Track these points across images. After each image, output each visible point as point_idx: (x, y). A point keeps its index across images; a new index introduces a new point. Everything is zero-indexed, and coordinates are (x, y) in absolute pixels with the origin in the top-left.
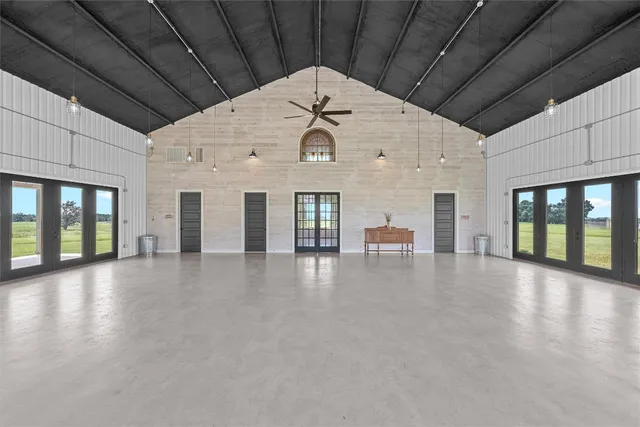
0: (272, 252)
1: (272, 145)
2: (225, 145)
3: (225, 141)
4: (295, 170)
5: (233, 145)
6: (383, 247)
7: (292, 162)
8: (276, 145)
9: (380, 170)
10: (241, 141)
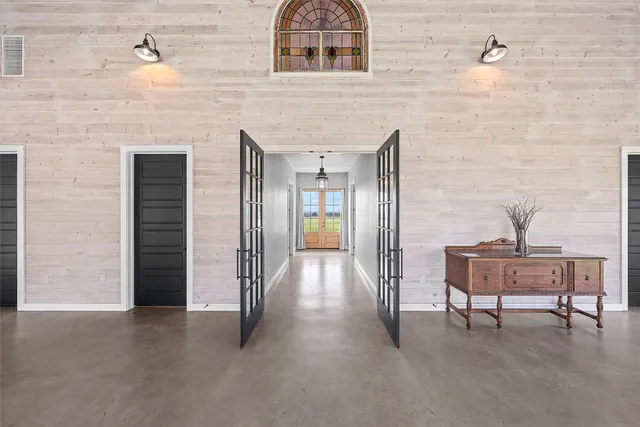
0: (200, 308)
1: (203, 29)
2: (80, 30)
3: (80, 19)
4: (262, 94)
5: (102, 30)
6: (510, 302)
7: (254, 73)
8: (213, 29)
9: (487, 95)
10: (121, 21)
